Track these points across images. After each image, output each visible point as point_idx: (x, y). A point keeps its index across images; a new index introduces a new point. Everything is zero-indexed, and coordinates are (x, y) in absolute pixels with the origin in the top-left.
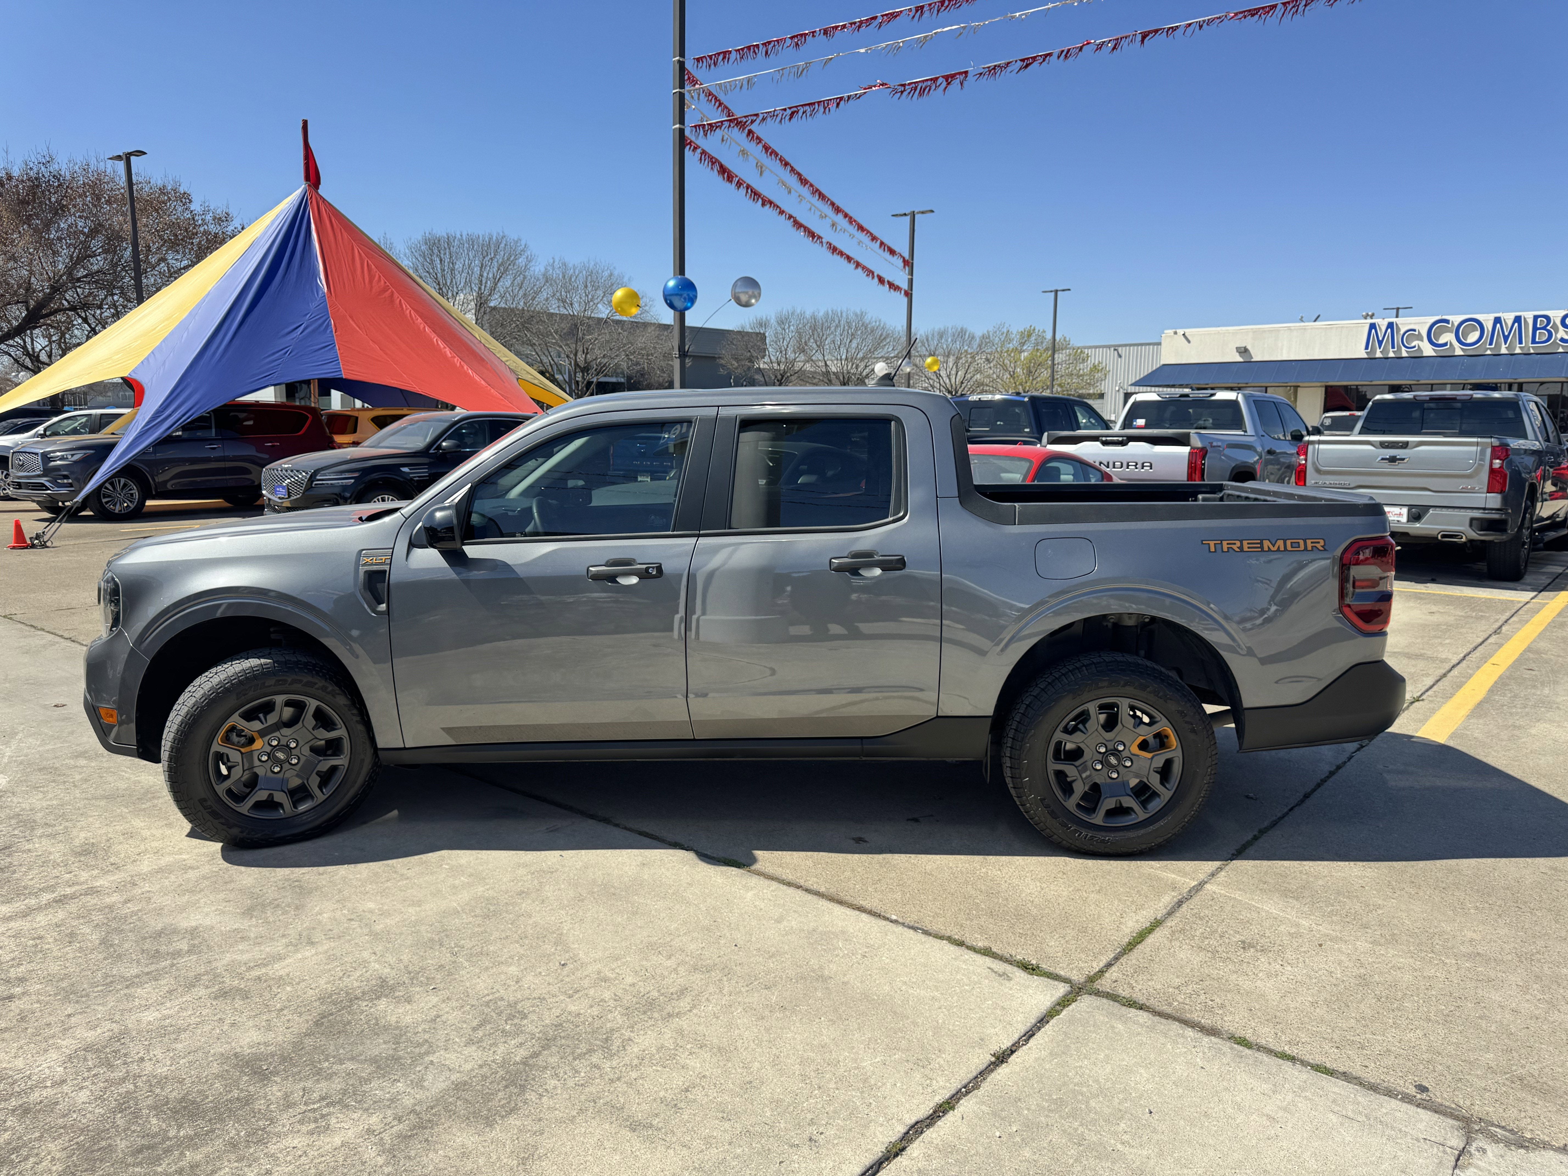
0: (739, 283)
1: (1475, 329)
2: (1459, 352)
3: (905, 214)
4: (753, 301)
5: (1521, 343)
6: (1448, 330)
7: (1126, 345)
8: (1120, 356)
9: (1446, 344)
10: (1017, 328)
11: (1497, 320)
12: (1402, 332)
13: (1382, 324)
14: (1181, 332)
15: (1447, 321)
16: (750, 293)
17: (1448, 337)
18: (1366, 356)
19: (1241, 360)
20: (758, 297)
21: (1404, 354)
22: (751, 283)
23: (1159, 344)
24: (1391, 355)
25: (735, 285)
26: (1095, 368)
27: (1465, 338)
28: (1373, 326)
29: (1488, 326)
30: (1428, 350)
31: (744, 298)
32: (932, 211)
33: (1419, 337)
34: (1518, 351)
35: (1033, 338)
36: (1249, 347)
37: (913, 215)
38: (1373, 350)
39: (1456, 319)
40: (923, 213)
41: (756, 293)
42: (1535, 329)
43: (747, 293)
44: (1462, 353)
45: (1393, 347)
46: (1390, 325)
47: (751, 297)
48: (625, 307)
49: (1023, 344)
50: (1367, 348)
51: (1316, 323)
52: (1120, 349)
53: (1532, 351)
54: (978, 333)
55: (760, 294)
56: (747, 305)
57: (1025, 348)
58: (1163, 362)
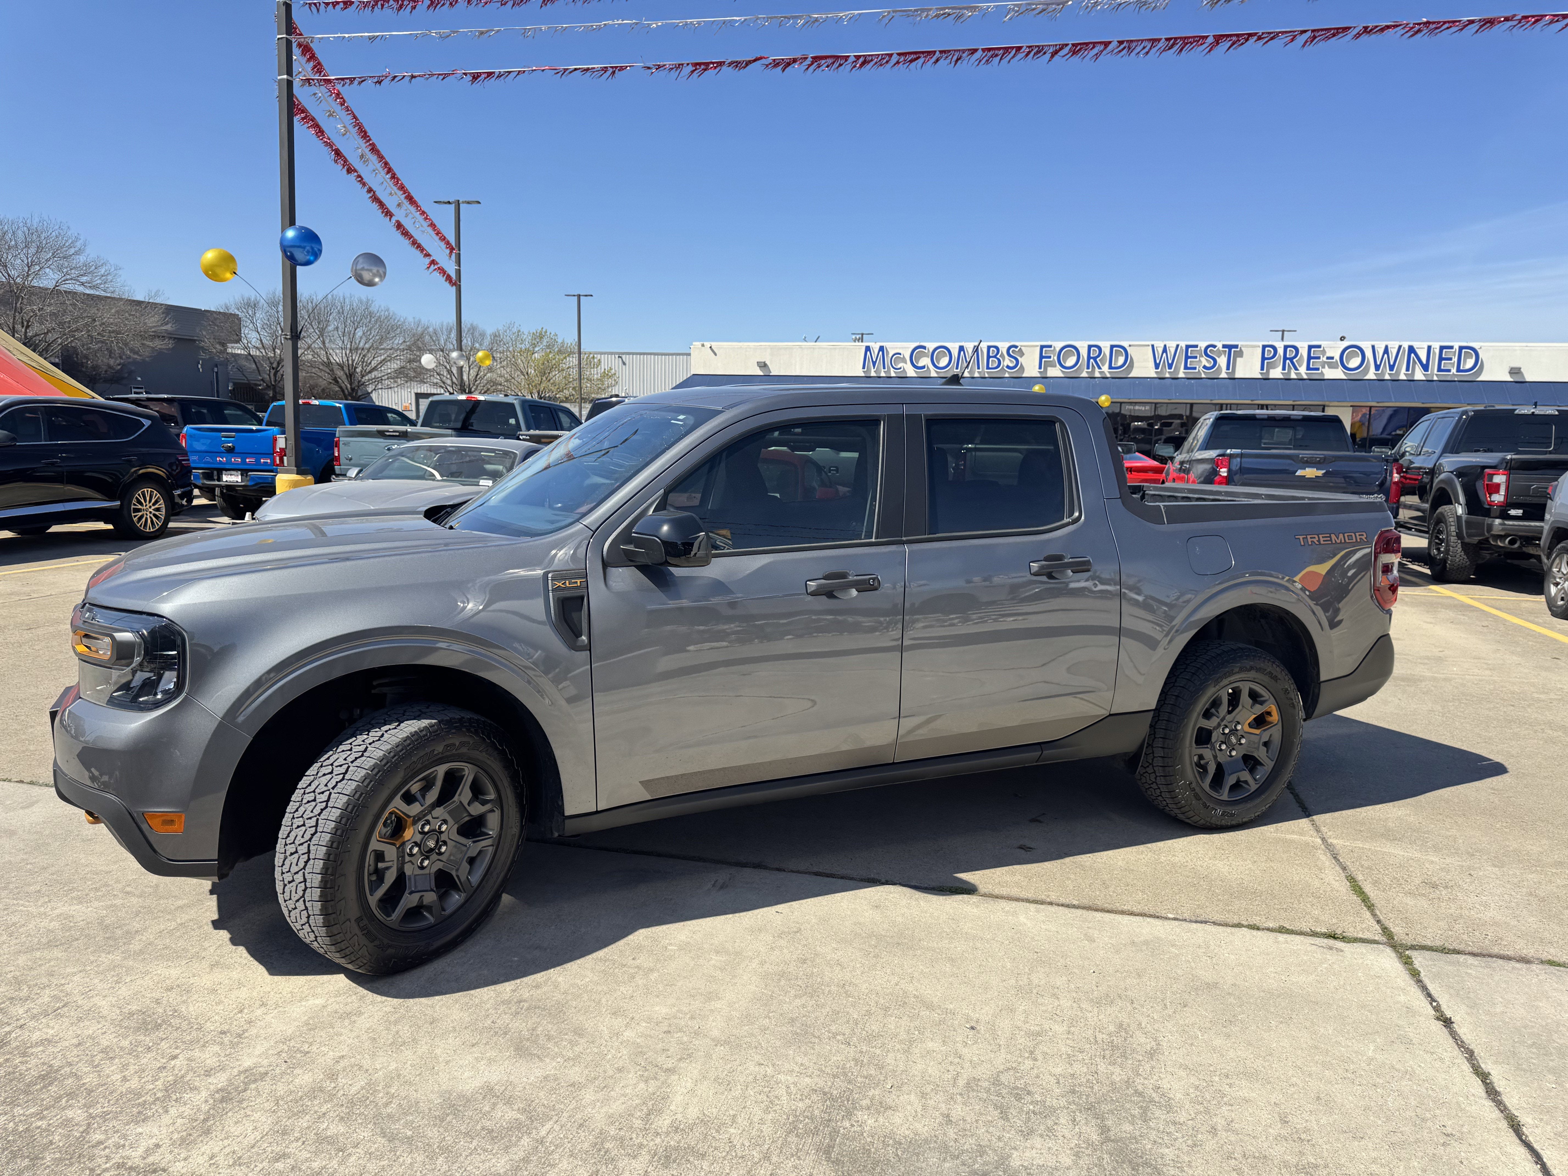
0: (361, 260)
1: (945, 355)
2: (933, 374)
3: (449, 203)
4: (377, 280)
5: (979, 368)
6: (925, 355)
7: (629, 354)
8: (624, 364)
9: (923, 367)
10: (528, 328)
11: (961, 348)
12: (890, 355)
13: (875, 347)
14: (707, 344)
15: (924, 348)
16: (375, 271)
17: (925, 361)
18: (863, 375)
19: (762, 374)
20: (383, 276)
21: (893, 374)
22: (375, 260)
23: (689, 354)
24: (883, 374)
25: (356, 262)
26: (606, 375)
27: (938, 363)
28: (868, 349)
29: (955, 353)
30: (911, 372)
31: (367, 276)
32: (479, 203)
33: (904, 360)
34: (977, 375)
35: (545, 342)
36: (768, 363)
37: (458, 204)
38: (869, 370)
39: (931, 346)
40: (468, 203)
41: (381, 272)
42: (989, 357)
43: (370, 270)
44: (936, 375)
45: (884, 368)
46: (881, 349)
47: (375, 275)
48: (218, 271)
49: (534, 345)
50: (864, 368)
51: (817, 343)
52: (624, 357)
53: (987, 375)
54: (490, 331)
55: (385, 273)
56: (370, 284)
57: (536, 349)
58: (692, 373)
